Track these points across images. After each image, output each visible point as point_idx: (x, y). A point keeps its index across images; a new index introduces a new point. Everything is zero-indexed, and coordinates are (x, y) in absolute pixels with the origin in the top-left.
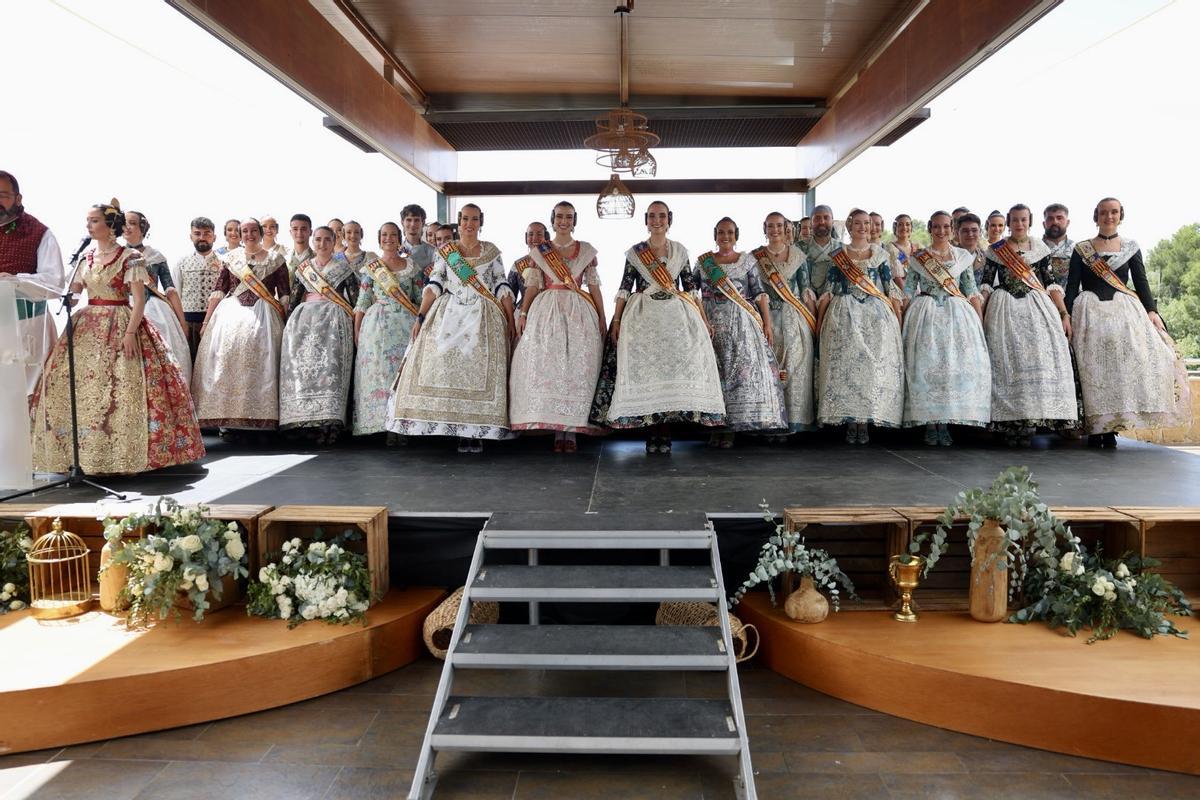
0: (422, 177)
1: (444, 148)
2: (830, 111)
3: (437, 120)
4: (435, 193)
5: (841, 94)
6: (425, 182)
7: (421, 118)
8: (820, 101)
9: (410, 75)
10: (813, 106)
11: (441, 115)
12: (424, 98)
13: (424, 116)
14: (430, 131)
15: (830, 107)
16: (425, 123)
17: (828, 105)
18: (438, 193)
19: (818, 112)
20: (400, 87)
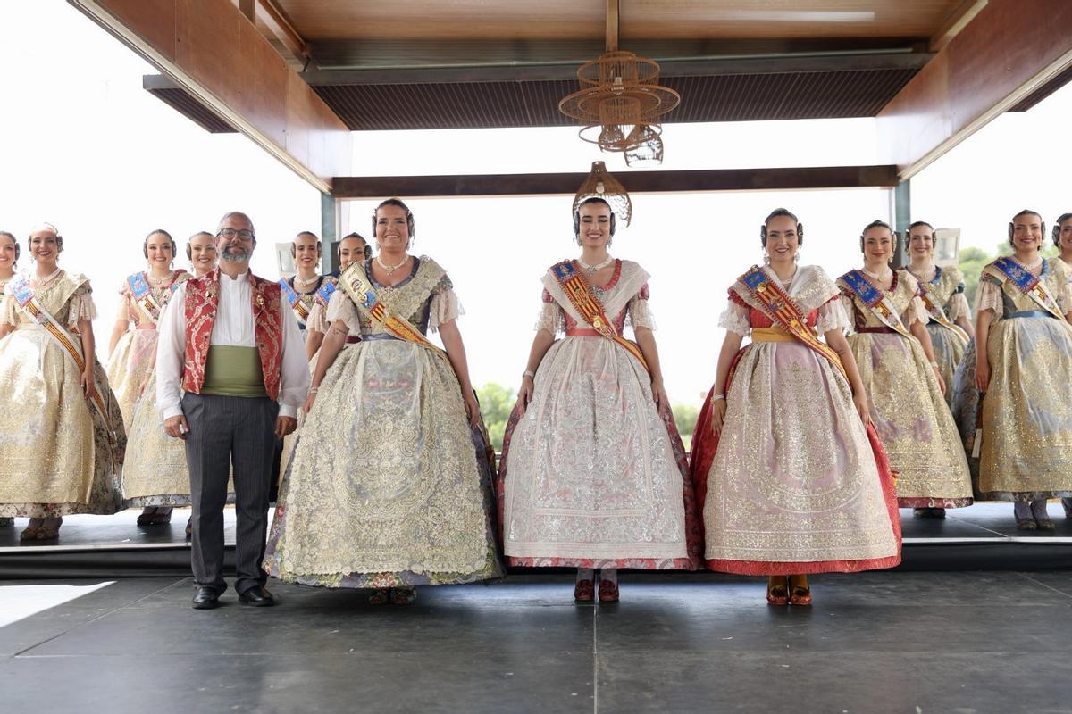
0: (299, 168)
1: (331, 125)
2: (936, 57)
3: (323, 80)
4: (319, 193)
5: (955, 31)
6: (302, 177)
7: (298, 78)
8: (921, 42)
9: (280, 8)
10: (910, 50)
11: (328, 73)
12: (302, 47)
13: (302, 74)
14: (311, 98)
15: (936, 52)
16: (304, 85)
17: (932, 49)
18: (323, 193)
19: (915, 60)
20: (266, 29)
